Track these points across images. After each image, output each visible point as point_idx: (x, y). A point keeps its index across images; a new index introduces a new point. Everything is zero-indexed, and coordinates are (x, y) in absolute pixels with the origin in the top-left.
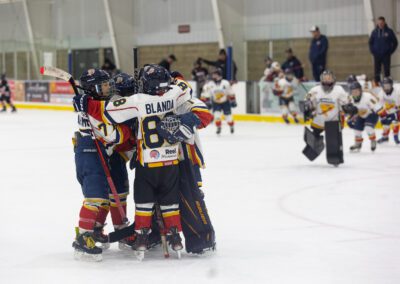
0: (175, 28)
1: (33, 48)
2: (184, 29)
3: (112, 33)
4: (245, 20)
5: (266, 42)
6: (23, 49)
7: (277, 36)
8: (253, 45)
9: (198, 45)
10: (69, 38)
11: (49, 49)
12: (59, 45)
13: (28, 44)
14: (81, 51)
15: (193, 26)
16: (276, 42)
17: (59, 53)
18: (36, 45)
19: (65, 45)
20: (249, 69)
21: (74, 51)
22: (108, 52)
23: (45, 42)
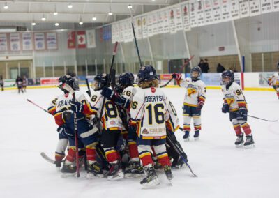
0: (218, 48)
1: (152, 60)
2: (222, 49)
3: (188, 52)
4: (250, 43)
5: (261, 54)
6: (148, 60)
7: (266, 51)
8: (254, 56)
9: (228, 56)
10: (169, 55)
11: (160, 60)
12: (164, 58)
13: (150, 58)
14: (174, 60)
15: (226, 47)
16: (265, 53)
17: (165, 62)
18: (154, 58)
19: (167, 58)
20: (253, 66)
21: (171, 60)
22: (187, 60)
23: (158, 57)
